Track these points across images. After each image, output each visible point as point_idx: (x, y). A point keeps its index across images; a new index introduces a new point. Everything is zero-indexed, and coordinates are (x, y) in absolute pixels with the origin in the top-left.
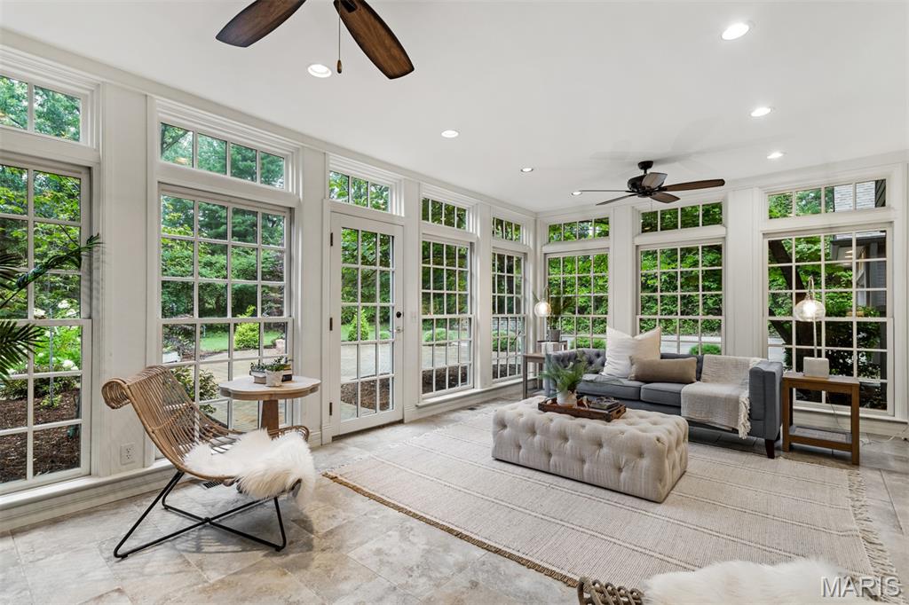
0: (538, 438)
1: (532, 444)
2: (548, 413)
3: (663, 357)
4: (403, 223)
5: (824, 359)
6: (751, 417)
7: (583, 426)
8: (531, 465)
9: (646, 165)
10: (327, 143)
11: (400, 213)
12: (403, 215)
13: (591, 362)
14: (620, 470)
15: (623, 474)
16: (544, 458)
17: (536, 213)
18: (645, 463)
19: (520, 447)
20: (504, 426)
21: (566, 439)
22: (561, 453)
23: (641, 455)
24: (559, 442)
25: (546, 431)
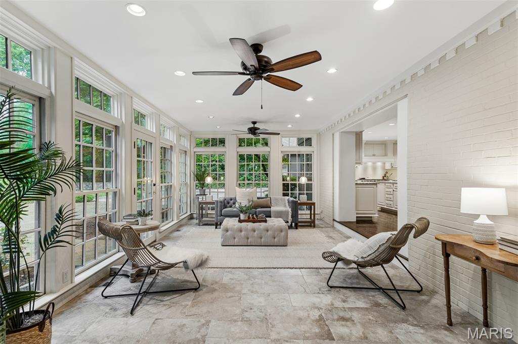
0: (243, 233)
1: (241, 236)
2: (243, 223)
3: (258, 198)
4: (155, 136)
5: (305, 196)
6: (292, 217)
7: (260, 225)
8: (240, 244)
9: (254, 123)
10: (134, 93)
11: (153, 129)
12: (154, 131)
13: (228, 203)
14: (275, 238)
15: (276, 239)
16: (246, 240)
17: (191, 132)
18: (283, 234)
19: (235, 238)
20: (227, 231)
21: (255, 231)
22: (253, 237)
23: (282, 231)
24: (252, 232)
25: (246, 230)
